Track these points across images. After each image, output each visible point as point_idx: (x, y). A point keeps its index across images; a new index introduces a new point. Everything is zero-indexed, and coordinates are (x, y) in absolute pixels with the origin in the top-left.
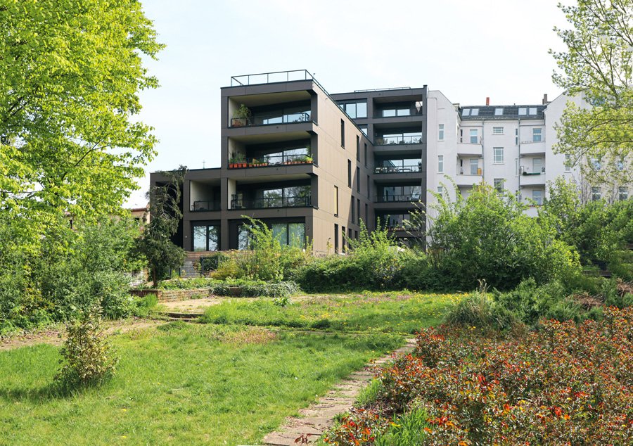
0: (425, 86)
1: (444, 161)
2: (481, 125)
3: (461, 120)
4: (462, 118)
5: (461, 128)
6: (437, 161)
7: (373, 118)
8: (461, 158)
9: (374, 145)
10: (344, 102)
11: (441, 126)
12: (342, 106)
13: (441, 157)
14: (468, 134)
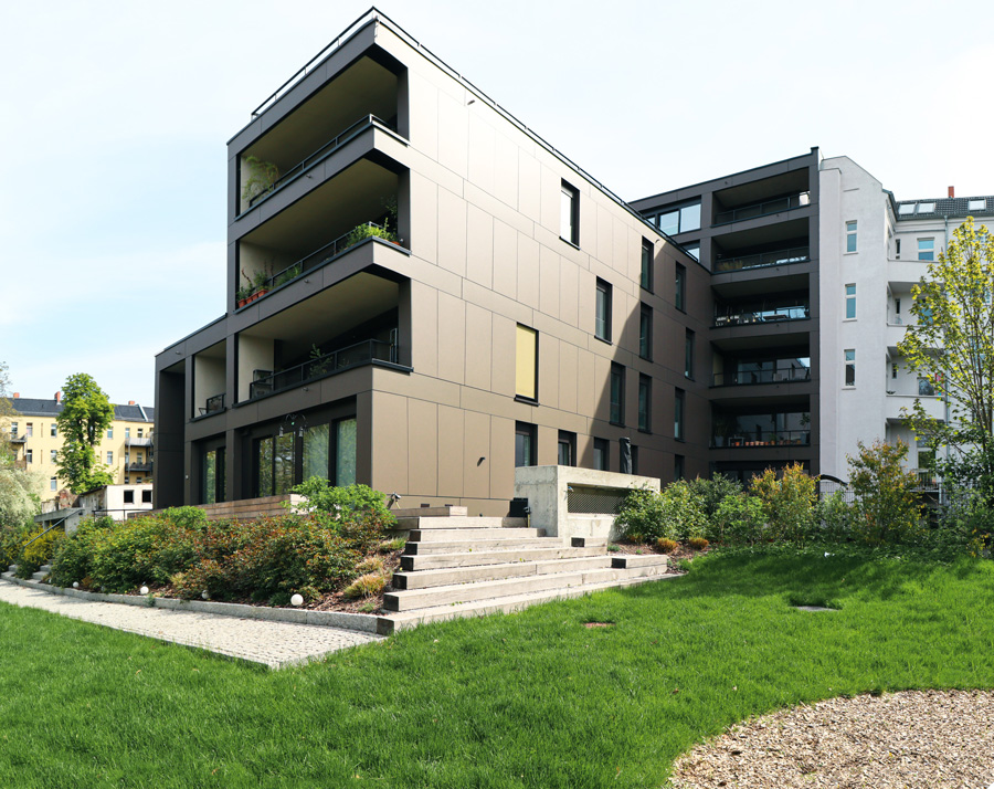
0: (815, 150)
1: (858, 295)
2: (942, 227)
3: (897, 221)
4: (898, 218)
5: (898, 237)
6: (844, 296)
7: (712, 227)
8: (897, 293)
9: (712, 274)
10: (656, 213)
11: (852, 224)
12: (653, 220)
13: (851, 287)
14: (911, 245)
